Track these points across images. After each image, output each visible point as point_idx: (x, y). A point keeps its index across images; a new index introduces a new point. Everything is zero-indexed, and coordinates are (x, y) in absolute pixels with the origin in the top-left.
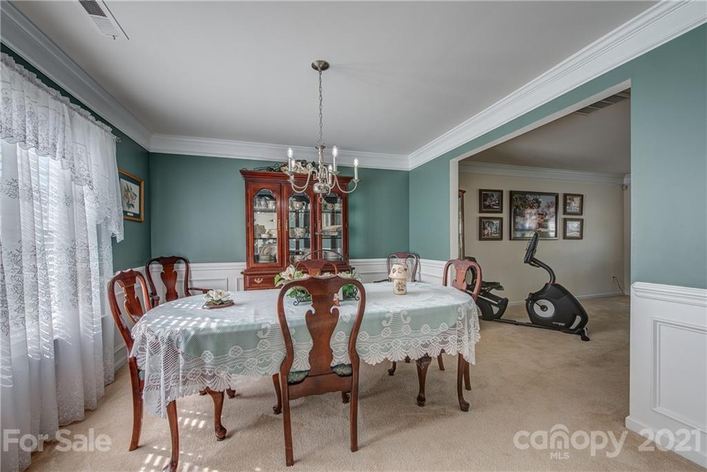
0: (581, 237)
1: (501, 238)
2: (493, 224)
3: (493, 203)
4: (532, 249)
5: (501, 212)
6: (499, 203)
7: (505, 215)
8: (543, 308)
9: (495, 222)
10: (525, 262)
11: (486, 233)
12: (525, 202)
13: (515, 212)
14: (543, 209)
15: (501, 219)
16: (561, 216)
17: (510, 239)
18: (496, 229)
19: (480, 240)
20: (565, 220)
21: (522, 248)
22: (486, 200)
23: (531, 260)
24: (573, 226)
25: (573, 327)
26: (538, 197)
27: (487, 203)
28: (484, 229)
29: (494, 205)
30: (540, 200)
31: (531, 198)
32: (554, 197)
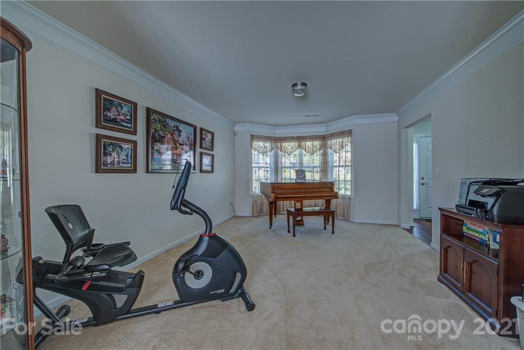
0: (212, 171)
1: (134, 170)
2: (121, 147)
3: (122, 117)
4: (181, 188)
5: (134, 133)
6: (131, 120)
7: (140, 138)
8: (198, 274)
9: (125, 146)
10: (173, 209)
11: (109, 161)
12: (165, 126)
13: (154, 137)
14: (183, 139)
15: (135, 143)
16: (198, 150)
17: (147, 172)
18: (127, 156)
19: (97, 172)
20: (201, 154)
21: (167, 185)
22: (109, 110)
23: (181, 204)
24: (206, 160)
25: (232, 290)
26: (179, 124)
27: (111, 115)
28: (105, 154)
29: (123, 121)
30: (181, 128)
31: (172, 124)
32: (193, 129)
